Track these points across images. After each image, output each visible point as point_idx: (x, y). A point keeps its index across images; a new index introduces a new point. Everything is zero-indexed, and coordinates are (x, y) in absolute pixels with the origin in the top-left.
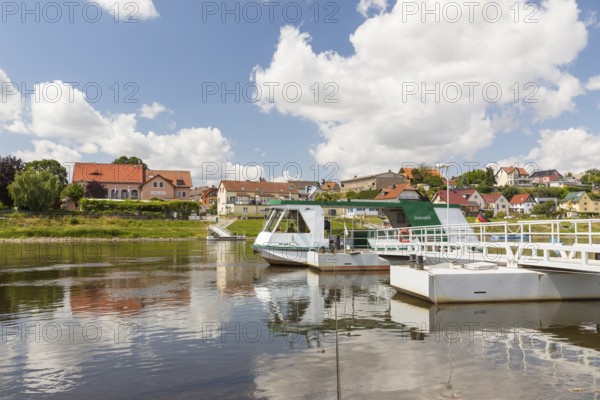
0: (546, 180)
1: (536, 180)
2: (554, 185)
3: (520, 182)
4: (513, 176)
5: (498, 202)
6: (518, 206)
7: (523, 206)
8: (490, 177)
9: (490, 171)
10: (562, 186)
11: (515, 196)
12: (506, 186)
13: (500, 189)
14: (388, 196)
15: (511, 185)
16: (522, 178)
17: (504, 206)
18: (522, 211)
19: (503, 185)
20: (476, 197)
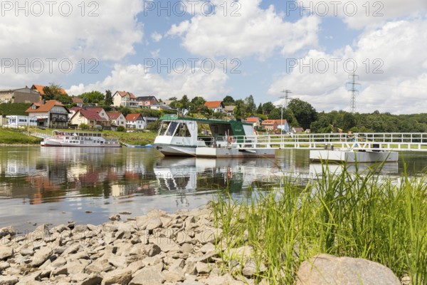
0: (148, 103)
1: (140, 103)
2: (154, 108)
3: (131, 104)
4: (126, 99)
5: (119, 119)
6: (131, 123)
7: (135, 123)
8: (109, 98)
9: (109, 93)
10: (159, 109)
11: (128, 115)
12: (121, 107)
13: (116, 109)
14: (39, 110)
15: (125, 106)
16: (132, 101)
17: (122, 123)
18: (134, 126)
19: (119, 106)
20: (103, 114)
